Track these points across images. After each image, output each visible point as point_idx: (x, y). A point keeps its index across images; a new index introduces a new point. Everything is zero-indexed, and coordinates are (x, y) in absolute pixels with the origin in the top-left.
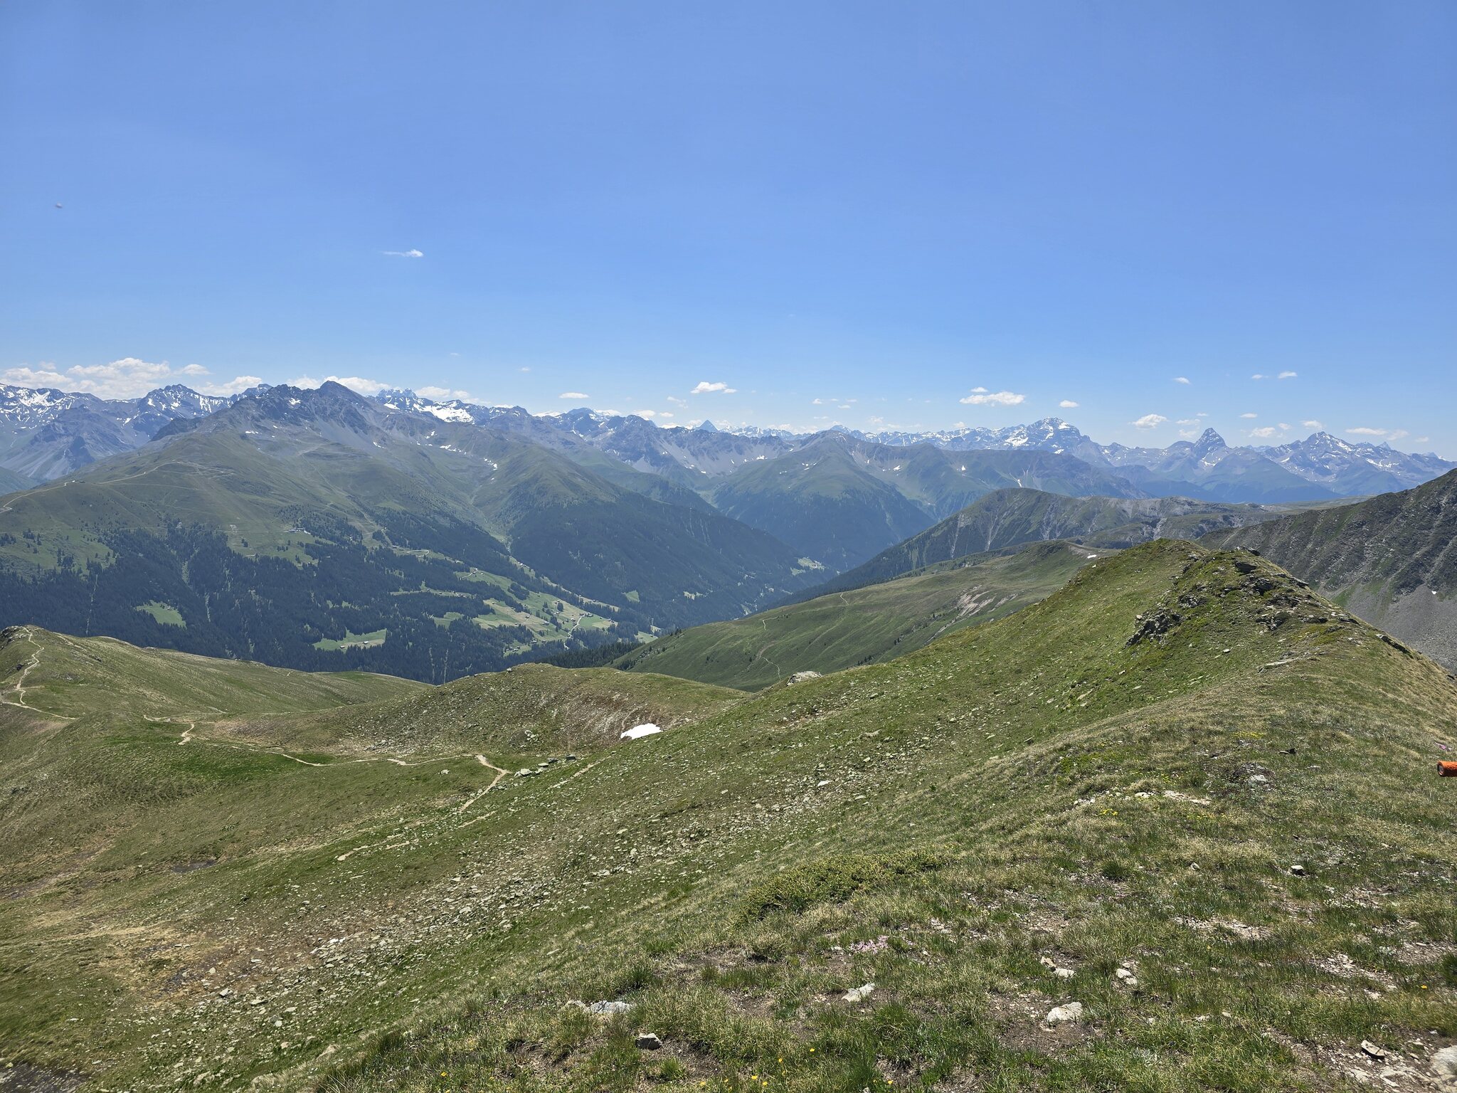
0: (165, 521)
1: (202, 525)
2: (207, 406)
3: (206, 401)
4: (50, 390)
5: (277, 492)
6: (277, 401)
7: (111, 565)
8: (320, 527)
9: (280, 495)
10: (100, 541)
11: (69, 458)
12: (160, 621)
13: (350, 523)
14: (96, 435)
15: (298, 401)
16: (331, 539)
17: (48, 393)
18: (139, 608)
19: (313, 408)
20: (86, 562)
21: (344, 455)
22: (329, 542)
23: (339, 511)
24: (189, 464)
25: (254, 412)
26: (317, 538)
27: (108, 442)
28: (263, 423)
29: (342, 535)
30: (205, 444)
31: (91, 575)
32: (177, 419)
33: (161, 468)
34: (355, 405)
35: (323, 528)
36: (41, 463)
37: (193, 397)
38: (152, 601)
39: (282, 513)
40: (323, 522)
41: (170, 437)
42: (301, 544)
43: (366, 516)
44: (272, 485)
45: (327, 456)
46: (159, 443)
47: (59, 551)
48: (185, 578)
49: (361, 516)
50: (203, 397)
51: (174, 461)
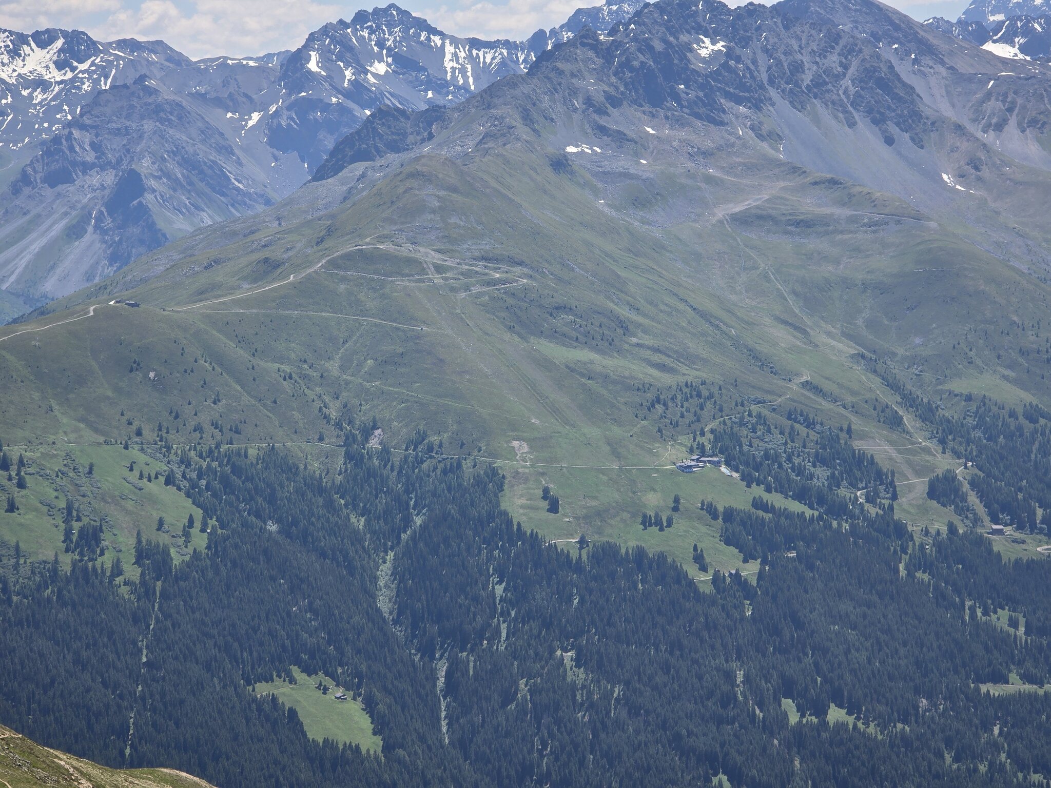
0: (339, 425)
1: (435, 439)
2: (463, 71)
3: (462, 54)
4: (65, 34)
5: (648, 341)
6: (658, 46)
7: (196, 554)
8: (767, 456)
9: (656, 350)
10: (169, 481)
11: (105, 232)
12: (315, 733)
13: (858, 445)
14: (171, 166)
15: (720, 46)
16: (801, 495)
17: (59, 43)
18: (262, 690)
19: (763, 69)
20: (133, 541)
21: (852, 220)
22: (796, 507)
23: (825, 405)
24: (406, 250)
25: (592, 86)
26: (758, 491)
27: (201, 185)
28: (616, 120)
29: (835, 482)
30: (454, 189)
31: (143, 583)
32: (383, 114)
33: (333, 263)
34: (889, 51)
35: (776, 458)
36: (36, 247)
37: (427, 45)
38: (295, 671)
39: (659, 408)
40: (779, 439)
41: (359, 167)
42: (711, 510)
43: (909, 420)
44: (634, 316)
45: (798, 224)
46: (334, 186)
47: (69, 508)
48: (384, 603)
49: (895, 422)
50: (455, 41)
51: (367, 244)
